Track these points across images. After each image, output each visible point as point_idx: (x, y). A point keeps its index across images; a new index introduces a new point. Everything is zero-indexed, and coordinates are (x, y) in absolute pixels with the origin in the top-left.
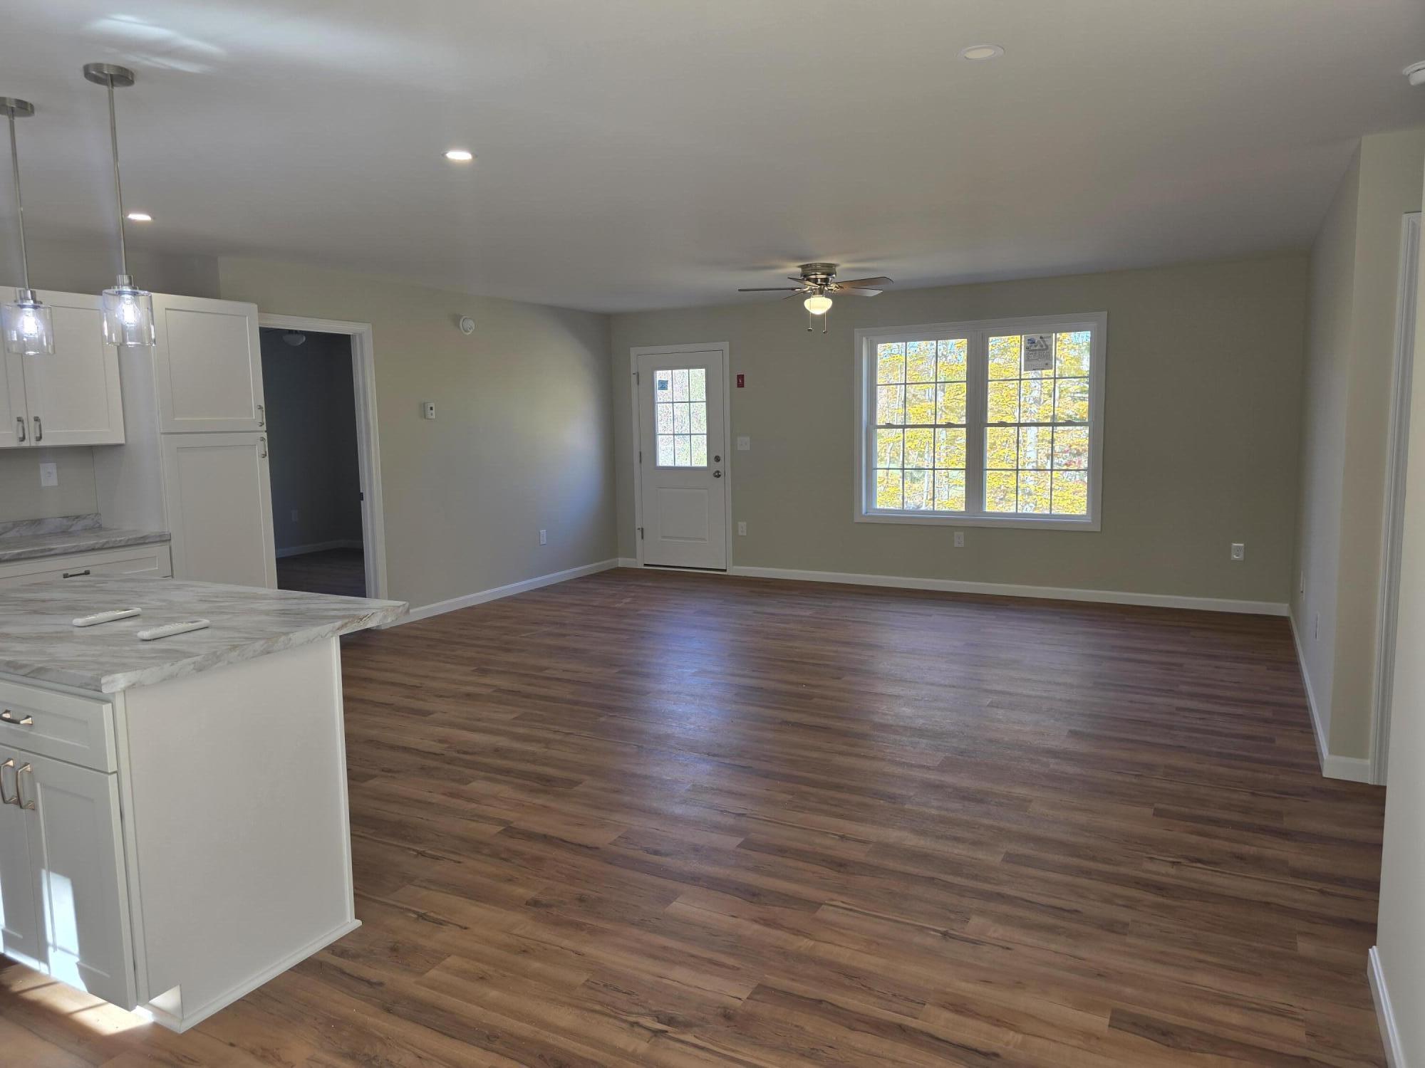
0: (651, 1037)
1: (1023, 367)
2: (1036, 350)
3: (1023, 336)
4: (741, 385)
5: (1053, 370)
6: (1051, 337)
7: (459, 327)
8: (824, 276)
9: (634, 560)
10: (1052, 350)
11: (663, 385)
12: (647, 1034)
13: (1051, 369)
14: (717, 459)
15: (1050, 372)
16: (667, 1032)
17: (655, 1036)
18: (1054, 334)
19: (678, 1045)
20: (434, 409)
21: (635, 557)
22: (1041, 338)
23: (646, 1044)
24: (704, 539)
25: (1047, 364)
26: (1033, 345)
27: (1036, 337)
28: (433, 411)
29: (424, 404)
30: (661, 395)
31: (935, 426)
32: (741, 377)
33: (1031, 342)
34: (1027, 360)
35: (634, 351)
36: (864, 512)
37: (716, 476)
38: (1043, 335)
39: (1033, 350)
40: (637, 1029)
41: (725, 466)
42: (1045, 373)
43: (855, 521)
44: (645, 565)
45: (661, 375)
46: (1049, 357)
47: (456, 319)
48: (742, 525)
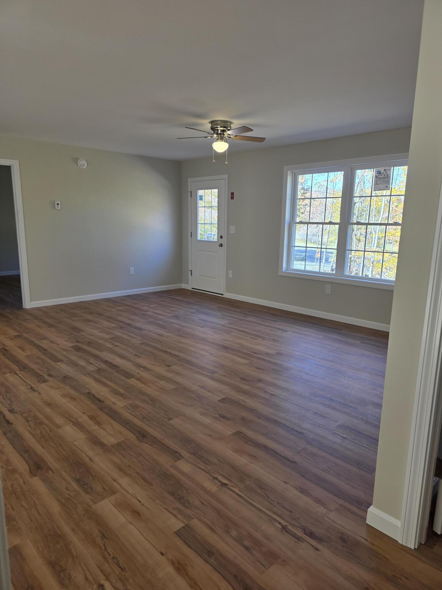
0: (220, 486)
1: (373, 189)
2: (381, 178)
3: (375, 169)
4: (232, 198)
5: (390, 191)
6: (390, 170)
7: (78, 165)
8: (222, 129)
9: (188, 285)
10: (390, 178)
11: (201, 198)
12: (219, 484)
13: (389, 190)
14: (221, 237)
15: (388, 192)
16: (228, 485)
17: (222, 486)
18: (392, 168)
19: (230, 492)
20: (59, 204)
21: (188, 284)
22: (385, 170)
23: (216, 488)
24: (215, 278)
25: (387, 187)
26: (380, 174)
27: (382, 170)
28: (59, 206)
29: (54, 202)
30: (200, 203)
31: (323, 224)
32: (232, 194)
33: (379, 173)
34: (376, 184)
35: (190, 180)
36: (284, 270)
37: (220, 246)
38: (386, 168)
39: (379, 178)
40: (216, 481)
41: (223, 241)
42: (385, 192)
43: (279, 274)
44: (192, 288)
45: (201, 192)
46: (388, 182)
47: (76, 160)
48: (230, 272)
